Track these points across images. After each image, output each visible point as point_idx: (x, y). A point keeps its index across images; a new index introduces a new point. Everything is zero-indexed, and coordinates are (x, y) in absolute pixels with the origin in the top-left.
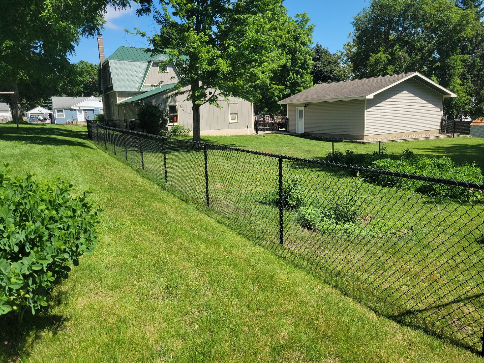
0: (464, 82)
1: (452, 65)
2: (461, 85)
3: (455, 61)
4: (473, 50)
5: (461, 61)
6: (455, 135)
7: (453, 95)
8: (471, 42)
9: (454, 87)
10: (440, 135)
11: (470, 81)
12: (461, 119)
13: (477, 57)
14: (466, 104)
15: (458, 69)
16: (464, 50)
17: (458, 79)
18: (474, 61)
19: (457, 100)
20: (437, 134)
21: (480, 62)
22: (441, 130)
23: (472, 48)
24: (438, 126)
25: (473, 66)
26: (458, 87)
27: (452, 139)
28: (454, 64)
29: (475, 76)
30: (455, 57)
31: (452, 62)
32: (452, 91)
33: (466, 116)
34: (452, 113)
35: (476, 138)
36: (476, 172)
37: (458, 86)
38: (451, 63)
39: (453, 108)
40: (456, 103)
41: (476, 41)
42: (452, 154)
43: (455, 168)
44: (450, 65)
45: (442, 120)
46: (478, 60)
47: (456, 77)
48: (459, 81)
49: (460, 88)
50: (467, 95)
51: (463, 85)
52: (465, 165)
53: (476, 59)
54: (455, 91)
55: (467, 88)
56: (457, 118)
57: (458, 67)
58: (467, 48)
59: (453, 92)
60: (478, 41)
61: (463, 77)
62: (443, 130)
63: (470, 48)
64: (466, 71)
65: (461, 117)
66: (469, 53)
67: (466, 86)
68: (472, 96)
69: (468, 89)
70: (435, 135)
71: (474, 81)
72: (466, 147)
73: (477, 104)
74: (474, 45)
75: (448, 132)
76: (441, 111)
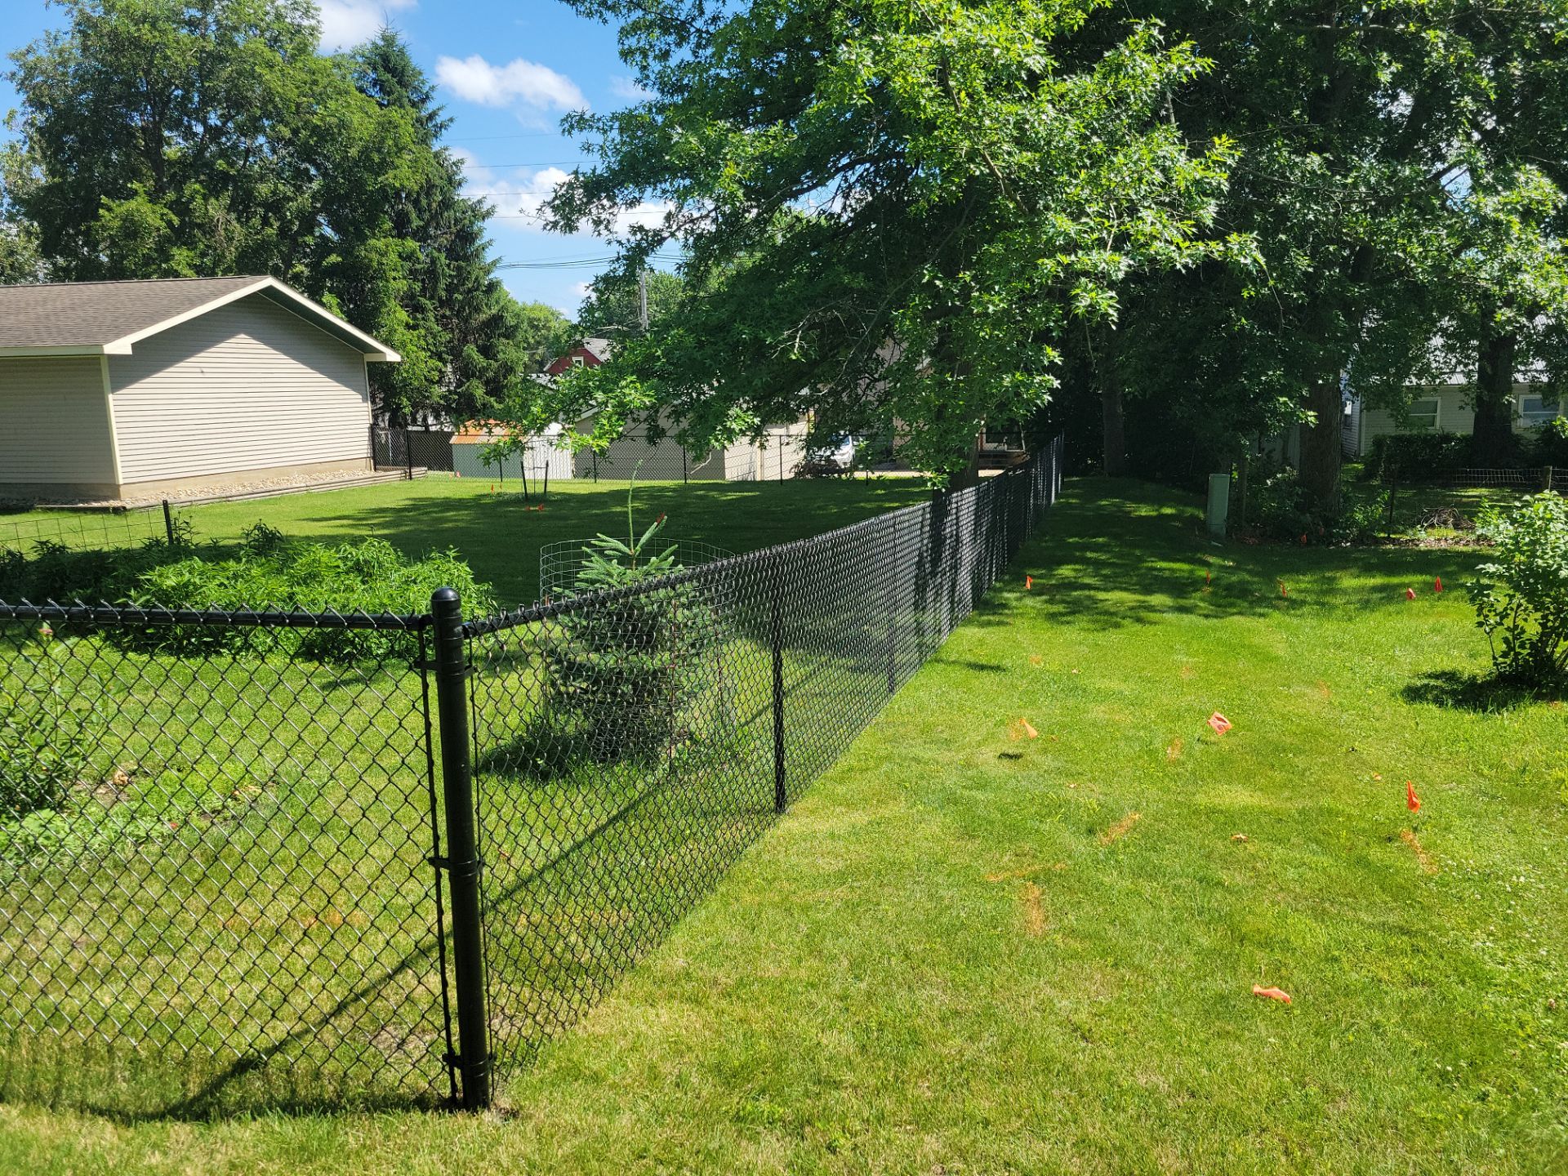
0: (415, 318)
1: (375, 264)
2: (408, 326)
3: (382, 255)
4: (425, 228)
5: (400, 256)
6: (415, 470)
7: (392, 356)
8: (416, 203)
9: (392, 331)
10: (373, 473)
11: (431, 315)
12: (427, 426)
13: (439, 251)
14: (432, 382)
15: (394, 279)
16: (401, 227)
17: (398, 308)
18: (433, 261)
19: (407, 372)
20: (364, 471)
21: (448, 266)
22: (374, 458)
23: (422, 223)
24: (363, 447)
25: (432, 273)
26: (401, 334)
27: (408, 483)
28: (380, 264)
29: (442, 303)
30: (380, 244)
31: (374, 256)
32: (387, 342)
33: (437, 417)
34: (399, 407)
35: (469, 479)
36: (459, 576)
37: (401, 329)
38: (371, 260)
39: (400, 393)
40: (404, 379)
41: (429, 205)
42: (407, 528)
43: (404, 571)
44: (369, 267)
45: (373, 428)
46: (442, 258)
47: (393, 304)
48: (403, 315)
49: (409, 335)
50: (431, 357)
51: (415, 327)
52: (429, 559)
53: (436, 254)
54: (397, 343)
55: (426, 336)
56: (414, 422)
57: (394, 274)
58: (409, 222)
59: (393, 347)
60: (434, 205)
61: (412, 304)
62: (380, 457)
63: (416, 223)
64: (417, 286)
65: (425, 419)
66: (415, 235)
67: (423, 332)
68: (445, 363)
69: (431, 341)
70: (361, 475)
71: (444, 316)
72: (448, 504)
73: (460, 384)
74: (426, 216)
75: (396, 464)
76: (365, 400)
